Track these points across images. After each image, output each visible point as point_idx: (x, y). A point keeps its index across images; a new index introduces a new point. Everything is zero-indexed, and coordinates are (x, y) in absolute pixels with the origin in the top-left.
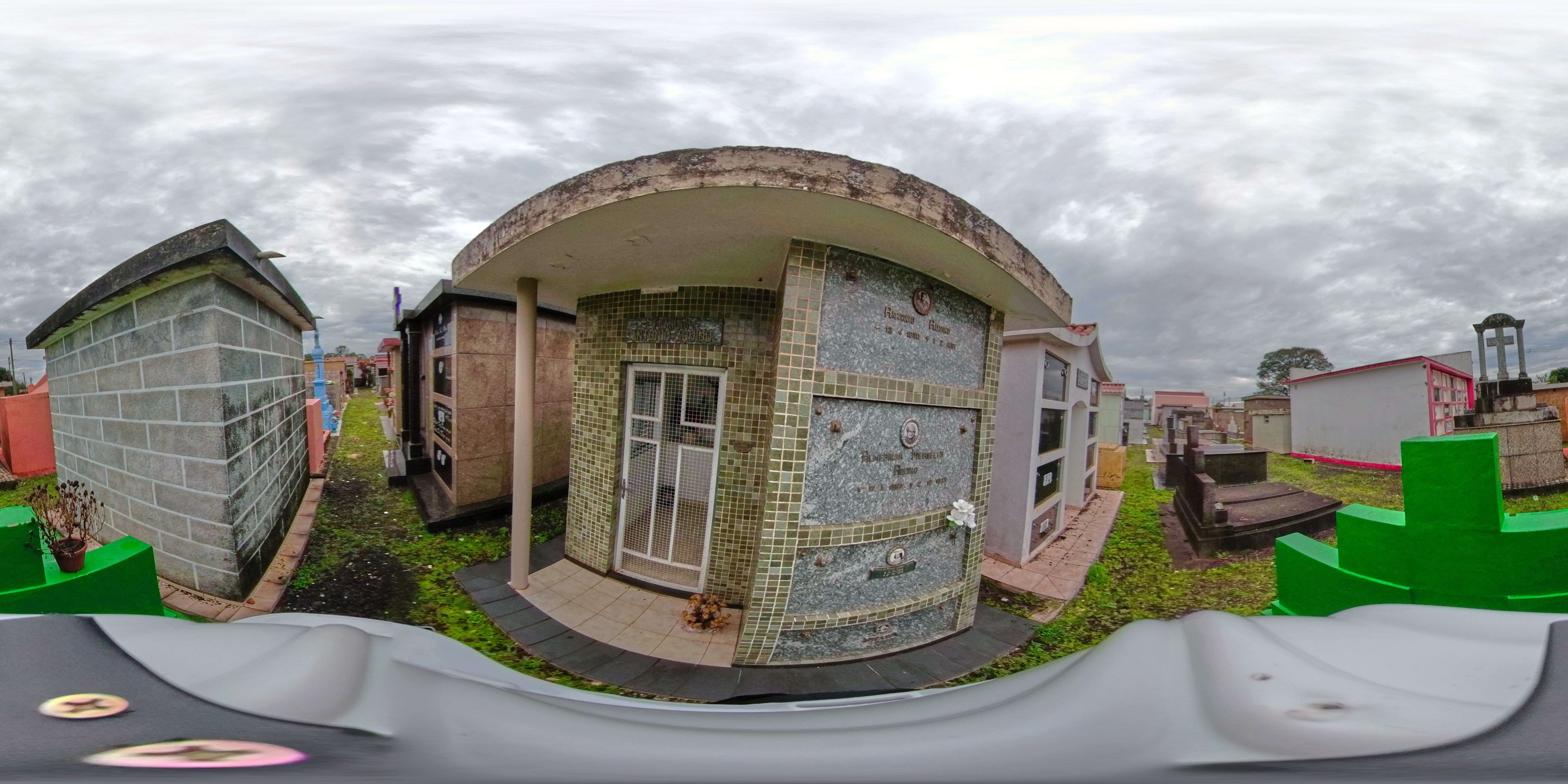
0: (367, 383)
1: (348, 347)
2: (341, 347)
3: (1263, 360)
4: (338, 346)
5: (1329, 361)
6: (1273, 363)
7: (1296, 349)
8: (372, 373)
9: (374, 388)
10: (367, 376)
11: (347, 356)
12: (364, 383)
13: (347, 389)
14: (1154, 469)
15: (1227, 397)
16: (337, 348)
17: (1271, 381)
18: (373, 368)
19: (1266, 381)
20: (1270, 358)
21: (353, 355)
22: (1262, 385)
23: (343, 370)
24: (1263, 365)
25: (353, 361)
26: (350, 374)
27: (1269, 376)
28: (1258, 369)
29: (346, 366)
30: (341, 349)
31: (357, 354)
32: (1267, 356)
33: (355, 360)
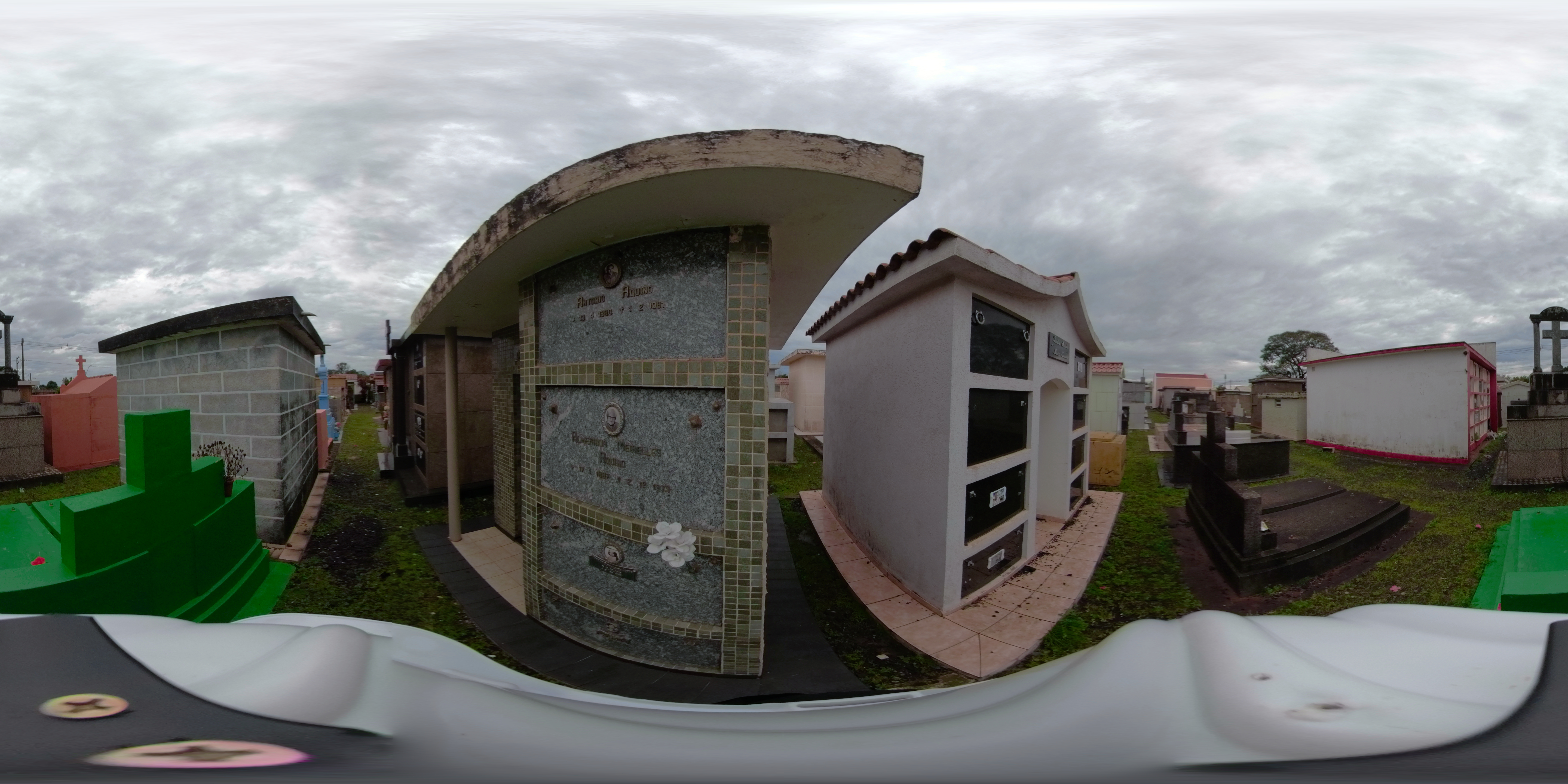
0: (367, 400)
1: (349, 364)
2: (342, 364)
3: (1267, 342)
4: (339, 363)
5: (1336, 345)
6: (1277, 346)
7: (1301, 333)
8: (372, 390)
9: (373, 404)
10: (367, 392)
11: (348, 373)
12: (364, 399)
13: (348, 404)
14: (1159, 460)
15: (1227, 380)
16: (338, 365)
17: (1274, 364)
18: (372, 385)
19: (1270, 364)
20: (1274, 341)
21: (354, 372)
22: (1265, 368)
23: (344, 386)
24: (1267, 347)
25: (353, 379)
26: (350, 390)
27: (1272, 359)
28: (1262, 351)
29: (347, 383)
30: (342, 366)
31: (357, 371)
32: (1271, 338)
33: (356, 377)
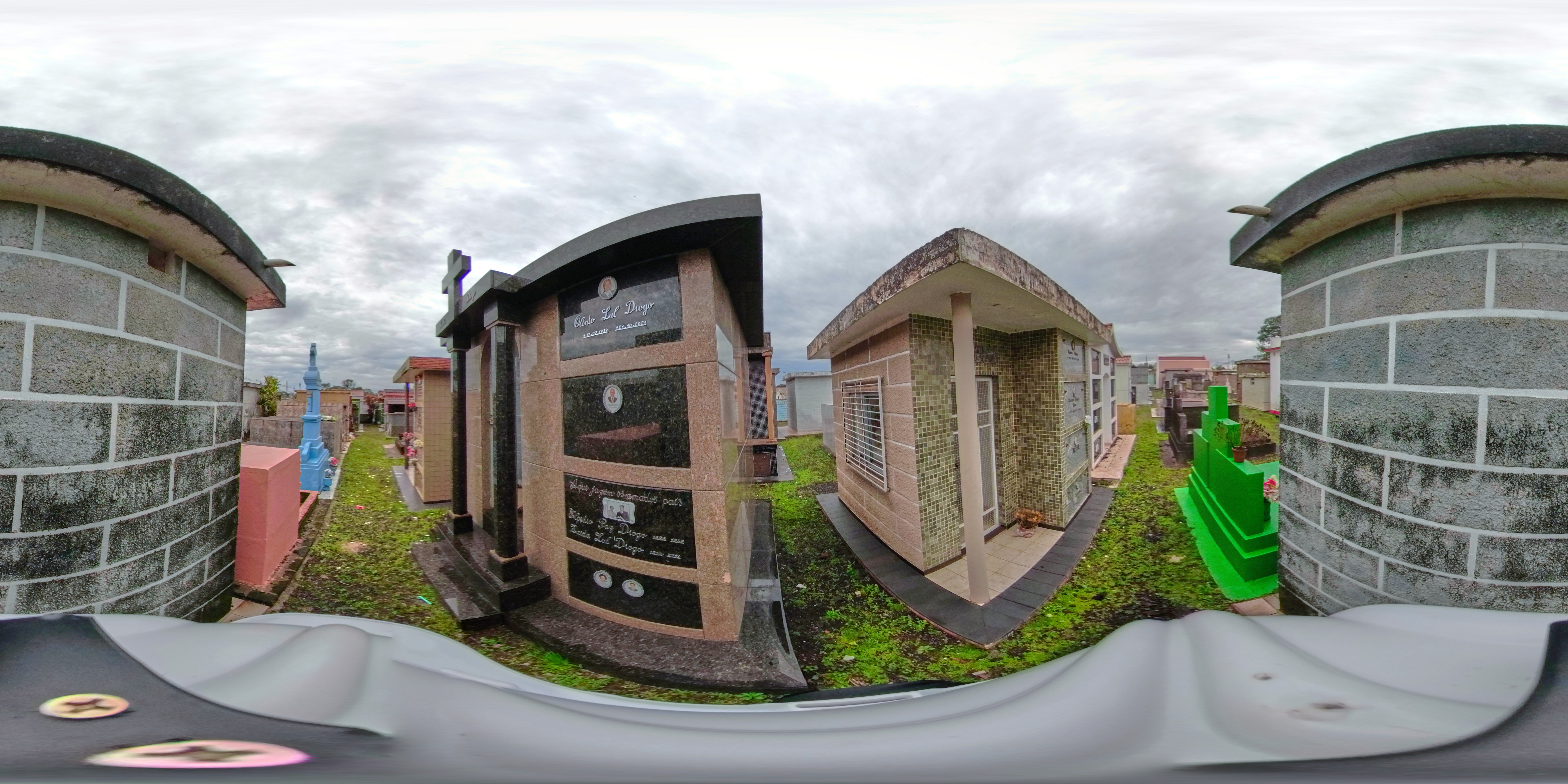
0: (374, 420)
1: (355, 381)
2: (348, 381)
6: (1273, 329)
8: (379, 408)
9: (381, 426)
10: (375, 412)
11: (354, 389)
12: (371, 420)
13: (351, 426)
14: (1157, 421)
16: (344, 382)
18: (380, 403)
19: (1266, 345)
20: (1270, 323)
21: (360, 389)
23: (349, 405)
24: (1264, 329)
25: (359, 396)
26: (355, 409)
27: (1269, 340)
29: (352, 401)
30: (348, 383)
31: (363, 388)
33: (362, 394)
